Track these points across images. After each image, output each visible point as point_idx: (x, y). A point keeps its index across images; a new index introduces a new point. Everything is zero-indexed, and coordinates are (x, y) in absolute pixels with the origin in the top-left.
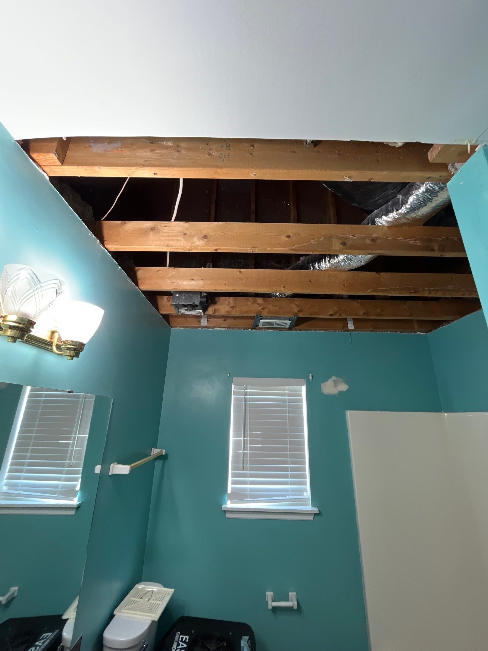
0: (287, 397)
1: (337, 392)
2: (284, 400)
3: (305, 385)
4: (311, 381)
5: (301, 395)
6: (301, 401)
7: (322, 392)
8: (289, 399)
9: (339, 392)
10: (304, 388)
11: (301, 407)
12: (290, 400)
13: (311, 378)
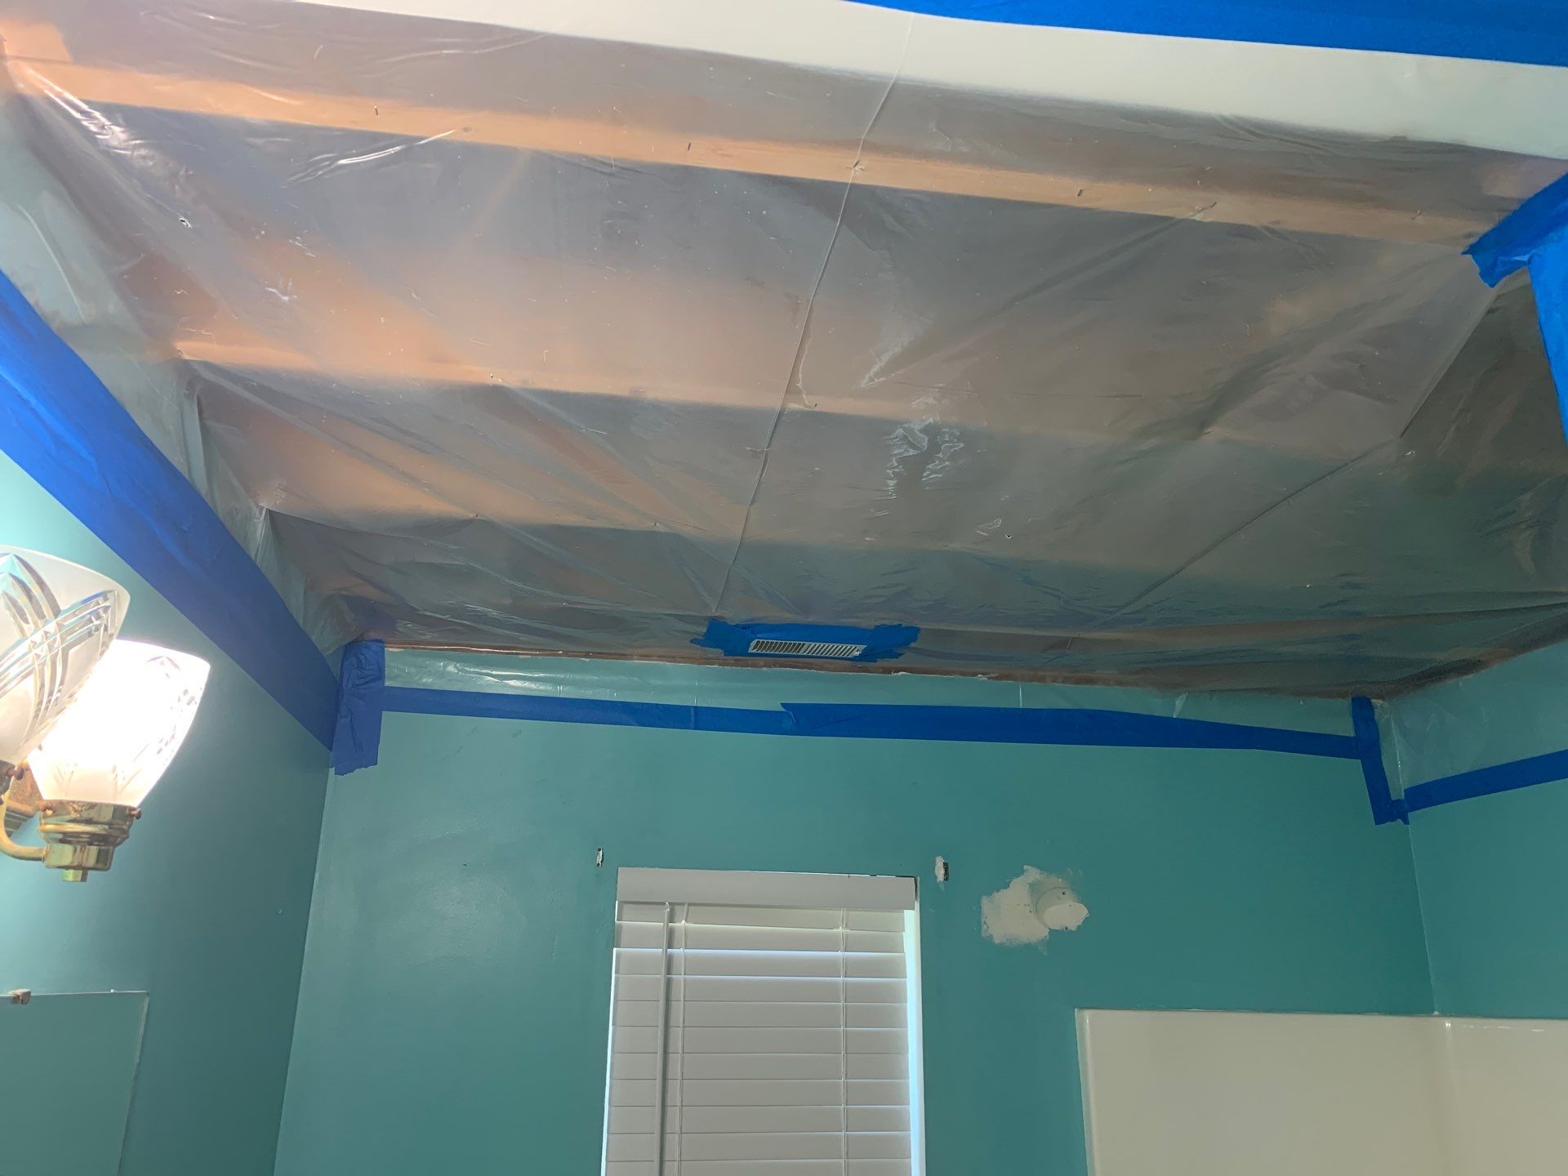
0: (840, 953)
1: (1044, 933)
2: (830, 968)
3: (917, 905)
4: (942, 887)
5: (897, 947)
6: (897, 970)
7: (983, 935)
8: (847, 963)
9: (1052, 932)
10: (911, 919)
11: (898, 995)
12: (851, 968)
13: (940, 873)
